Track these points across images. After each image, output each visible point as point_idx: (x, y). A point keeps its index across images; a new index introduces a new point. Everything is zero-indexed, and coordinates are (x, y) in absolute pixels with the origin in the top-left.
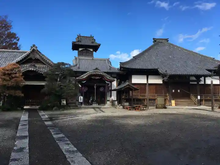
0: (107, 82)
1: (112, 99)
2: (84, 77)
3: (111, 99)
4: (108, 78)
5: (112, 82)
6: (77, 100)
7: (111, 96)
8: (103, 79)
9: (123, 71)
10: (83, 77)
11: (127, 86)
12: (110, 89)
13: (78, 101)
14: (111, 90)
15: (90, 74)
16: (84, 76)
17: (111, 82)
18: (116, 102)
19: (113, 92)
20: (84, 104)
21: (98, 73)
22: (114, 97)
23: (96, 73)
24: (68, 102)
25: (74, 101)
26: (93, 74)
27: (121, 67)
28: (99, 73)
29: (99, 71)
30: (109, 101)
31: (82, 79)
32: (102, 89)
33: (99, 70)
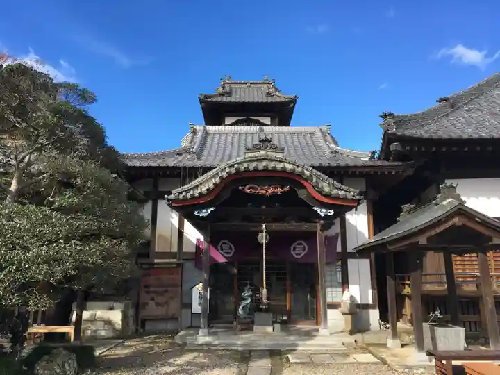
0: (322, 212)
1: (352, 297)
2: (204, 189)
3: (346, 297)
4: (327, 189)
5: (349, 208)
6: (186, 300)
7: (345, 283)
8: (302, 194)
9: (400, 156)
10: (197, 186)
11: (450, 216)
12: (339, 249)
13: (190, 306)
14: (345, 256)
15: (233, 170)
16: (204, 185)
17: (342, 208)
18: (374, 315)
19: (352, 263)
20: (210, 326)
21: (272, 165)
22: (360, 289)
23: (264, 163)
24: (144, 313)
25: (174, 306)
26: (247, 170)
27: (388, 139)
28: (280, 166)
29: (279, 155)
30: (334, 306)
31: (193, 197)
32: (299, 251)
33: (275, 148)
